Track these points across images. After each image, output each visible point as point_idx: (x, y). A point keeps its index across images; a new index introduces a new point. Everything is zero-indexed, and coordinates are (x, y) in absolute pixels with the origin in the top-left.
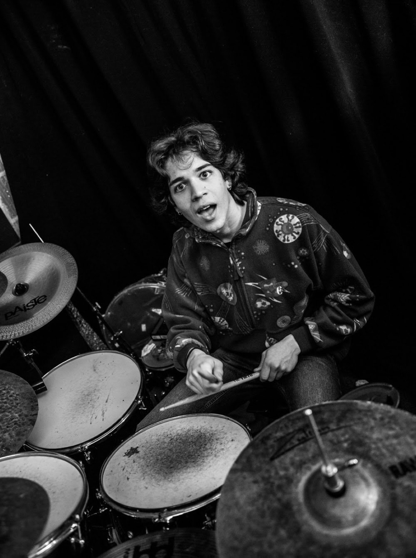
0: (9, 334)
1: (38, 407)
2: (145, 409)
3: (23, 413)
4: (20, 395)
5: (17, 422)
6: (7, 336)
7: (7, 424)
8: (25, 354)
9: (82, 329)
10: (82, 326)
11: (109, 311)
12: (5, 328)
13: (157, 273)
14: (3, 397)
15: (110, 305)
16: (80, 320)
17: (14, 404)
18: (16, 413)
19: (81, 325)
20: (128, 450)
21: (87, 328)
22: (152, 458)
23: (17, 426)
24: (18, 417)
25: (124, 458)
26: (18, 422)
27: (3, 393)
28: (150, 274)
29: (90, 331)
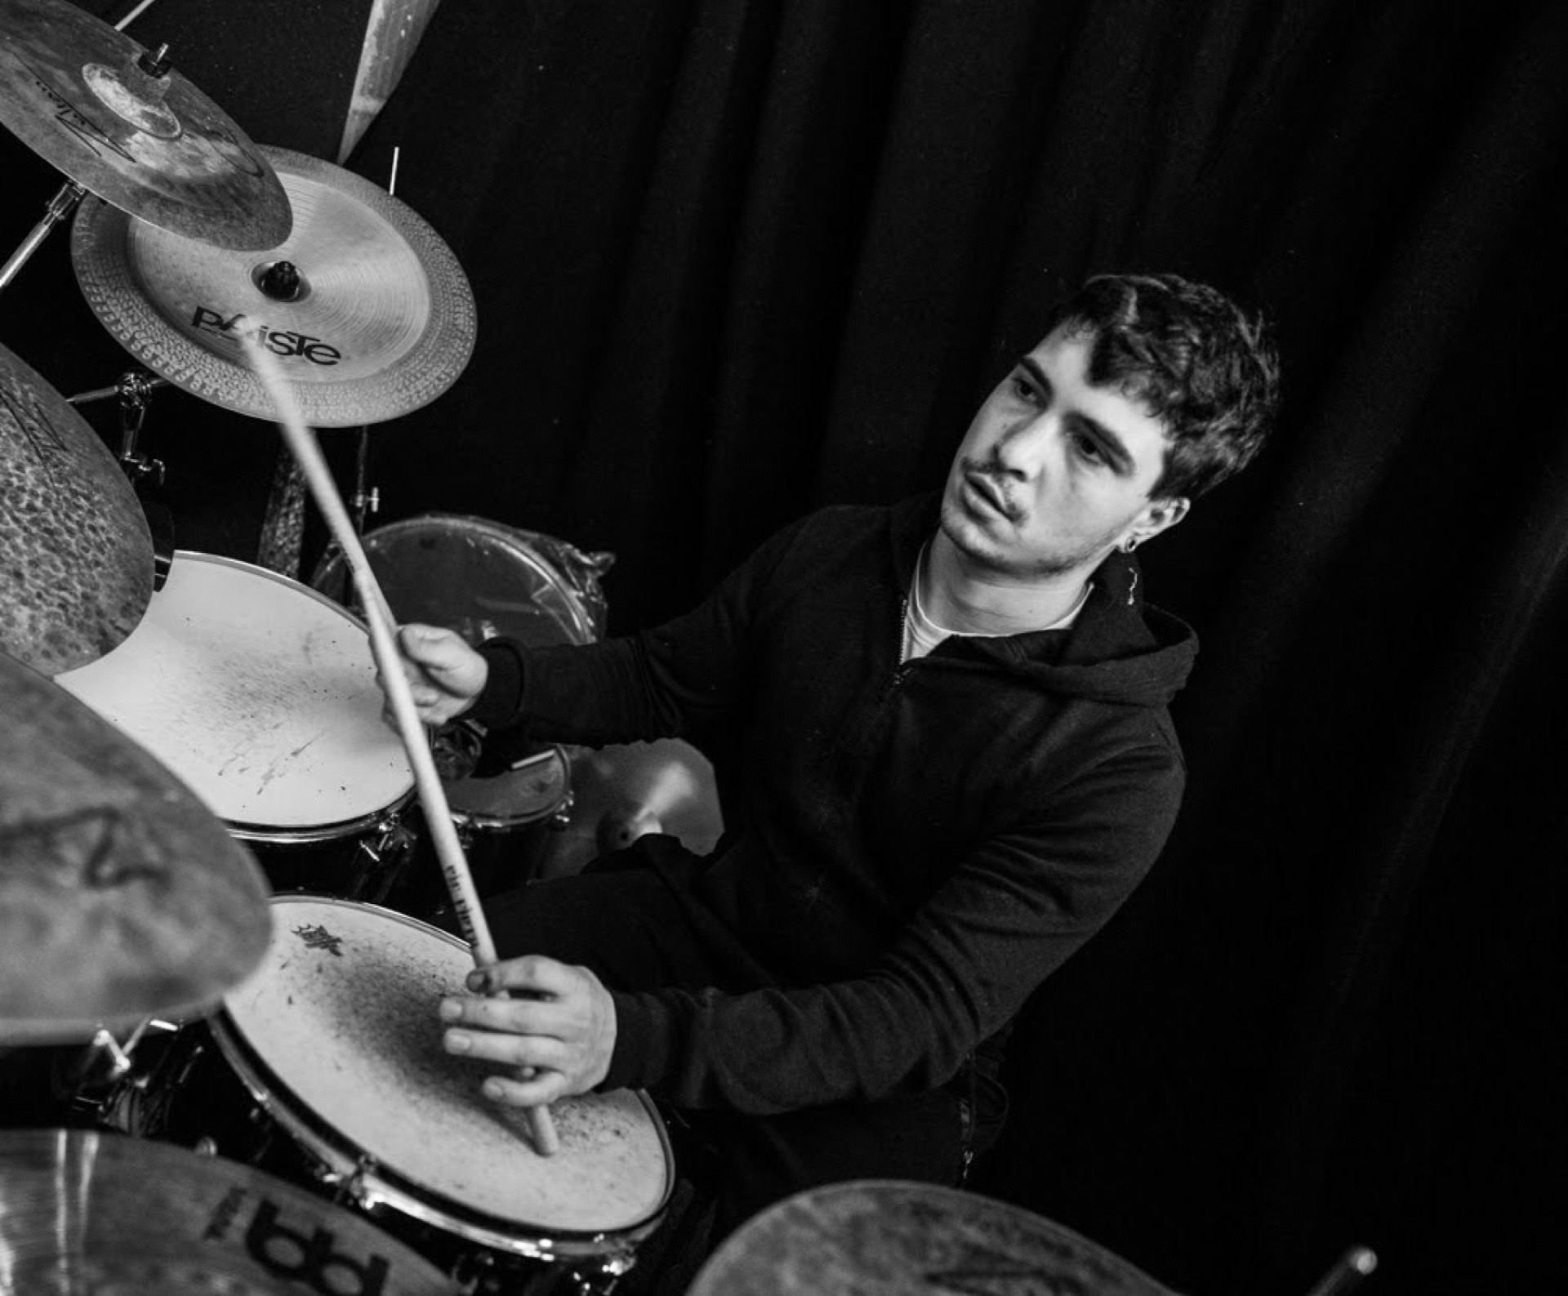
0: (177, 367)
1: (140, 619)
2: (375, 857)
3: (96, 598)
4: (117, 547)
5: (69, 607)
6: (166, 365)
7: (41, 588)
8: (129, 454)
9: (277, 522)
10: (287, 515)
11: (378, 538)
12: (178, 342)
13: (585, 552)
14: (73, 512)
15: (396, 526)
16: (295, 495)
17: (89, 556)
18: (81, 583)
19: (284, 510)
20: (309, 927)
21: (292, 531)
22: (373, 1000)
23: (64, 618)
24: (79, 594)
25: (294, 936)
26: (71, 610)
27: (79, 503)
28: (564, 537)
29: (291, 546)
